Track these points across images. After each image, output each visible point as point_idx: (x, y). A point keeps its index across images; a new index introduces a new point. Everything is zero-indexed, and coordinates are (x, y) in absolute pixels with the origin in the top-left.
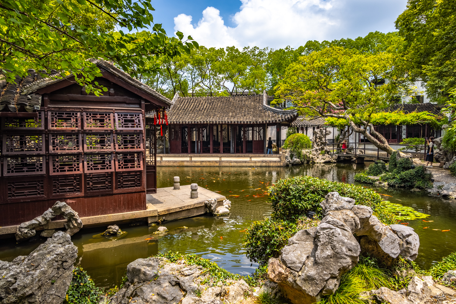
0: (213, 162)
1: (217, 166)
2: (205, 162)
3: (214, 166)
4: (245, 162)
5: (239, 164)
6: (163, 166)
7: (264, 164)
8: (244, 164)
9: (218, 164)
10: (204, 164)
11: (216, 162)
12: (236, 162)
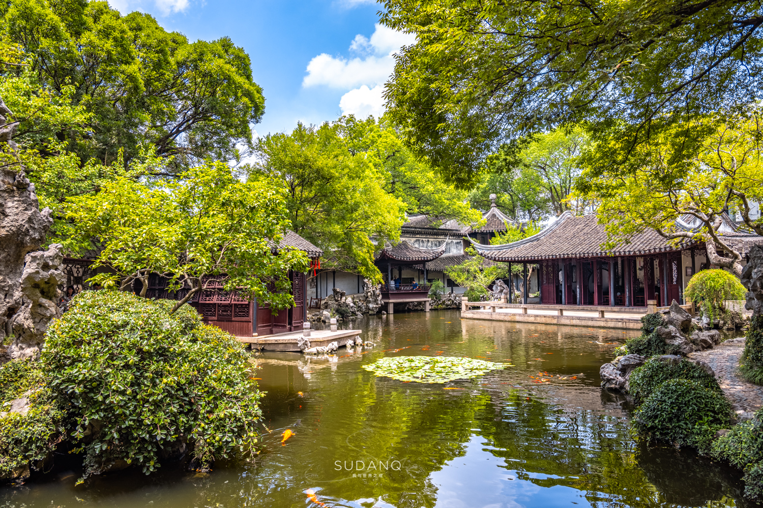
0: (549, 317)
1: (554, 324)
2: (540, 316)
3: (551, 324)
4: (592, 319)
5: (583, 323)
6: (494, 320)
7: (620, 325)
8: (590, 323)
9: (555, 321)
10: (539, 320)
11: (553, 317)
12: (579, 318)
